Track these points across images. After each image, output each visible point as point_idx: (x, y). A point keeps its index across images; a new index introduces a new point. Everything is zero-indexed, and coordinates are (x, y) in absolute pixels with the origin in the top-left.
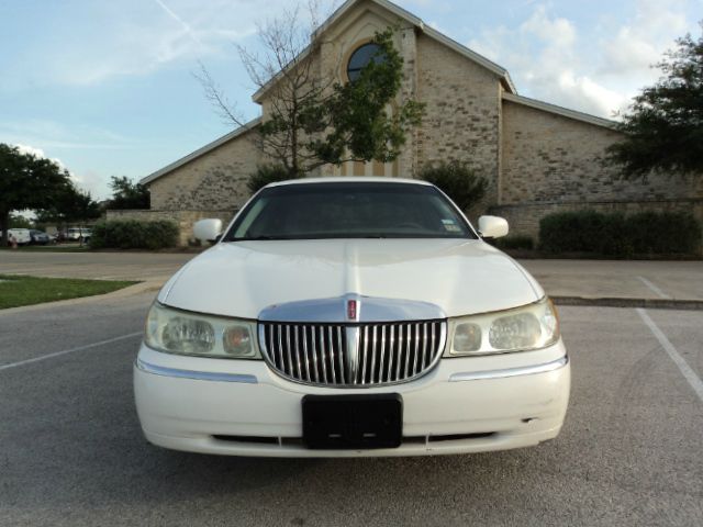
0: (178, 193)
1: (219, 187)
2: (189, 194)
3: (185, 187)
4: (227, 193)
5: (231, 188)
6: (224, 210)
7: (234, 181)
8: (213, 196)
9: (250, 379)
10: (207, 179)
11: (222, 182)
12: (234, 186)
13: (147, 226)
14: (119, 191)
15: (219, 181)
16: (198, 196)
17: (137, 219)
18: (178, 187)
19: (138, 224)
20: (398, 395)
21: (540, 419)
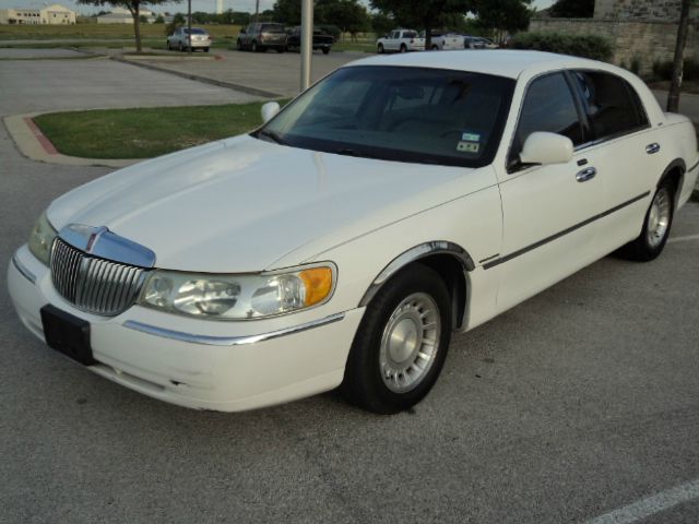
20: (87, 324)
21: (189, 386)
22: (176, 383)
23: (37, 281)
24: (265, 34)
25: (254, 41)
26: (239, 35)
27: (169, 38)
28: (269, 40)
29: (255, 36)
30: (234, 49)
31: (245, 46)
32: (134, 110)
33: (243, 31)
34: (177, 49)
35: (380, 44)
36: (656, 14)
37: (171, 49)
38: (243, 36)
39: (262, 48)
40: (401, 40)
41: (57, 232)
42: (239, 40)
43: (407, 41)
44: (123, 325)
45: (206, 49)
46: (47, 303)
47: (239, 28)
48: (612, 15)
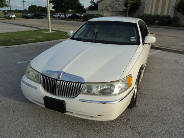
0: (105, 6)
1: (116, 4)
2: (108, 6)
3: (107, 4)
4: (118, 6)
5: (119, 4)
6: (117, 11)
7: (120, 2)
8: (114, 7)
9: (36, 88)
10: (113, 1)
11: (117, 2)
12: (120, 3)
13: (96, 15)
14: (91, 4)
15: (116, 2)
16: (110, 6)
17: (94, 13)
18: (105, 4)
19: (94, 15)
20: (64, 101)
21: (104, 116)
22: (100, 116)
23: (38, 89)
24: (28, 15)
25: (26, 16)
26: (22, 15)
27: (5, 15)
28: (29, 16)
29: (26, 15)
30: (21, 18)
31: (23, 17)
32: (7, 33)
33: (23, 14)
34: (7, 18)
35: (54, 16)
36: (110, 10)
37: (6, 18)
38: (23, 15)
39: (28, 18)
40: (58, 15)
41: (41, 73)
42: (22, 16)
43: (60, 15)
44: (79, 101)
45: (15, 18)
46: (45, 96)
47: (22, 13)
48: (102, 10)
